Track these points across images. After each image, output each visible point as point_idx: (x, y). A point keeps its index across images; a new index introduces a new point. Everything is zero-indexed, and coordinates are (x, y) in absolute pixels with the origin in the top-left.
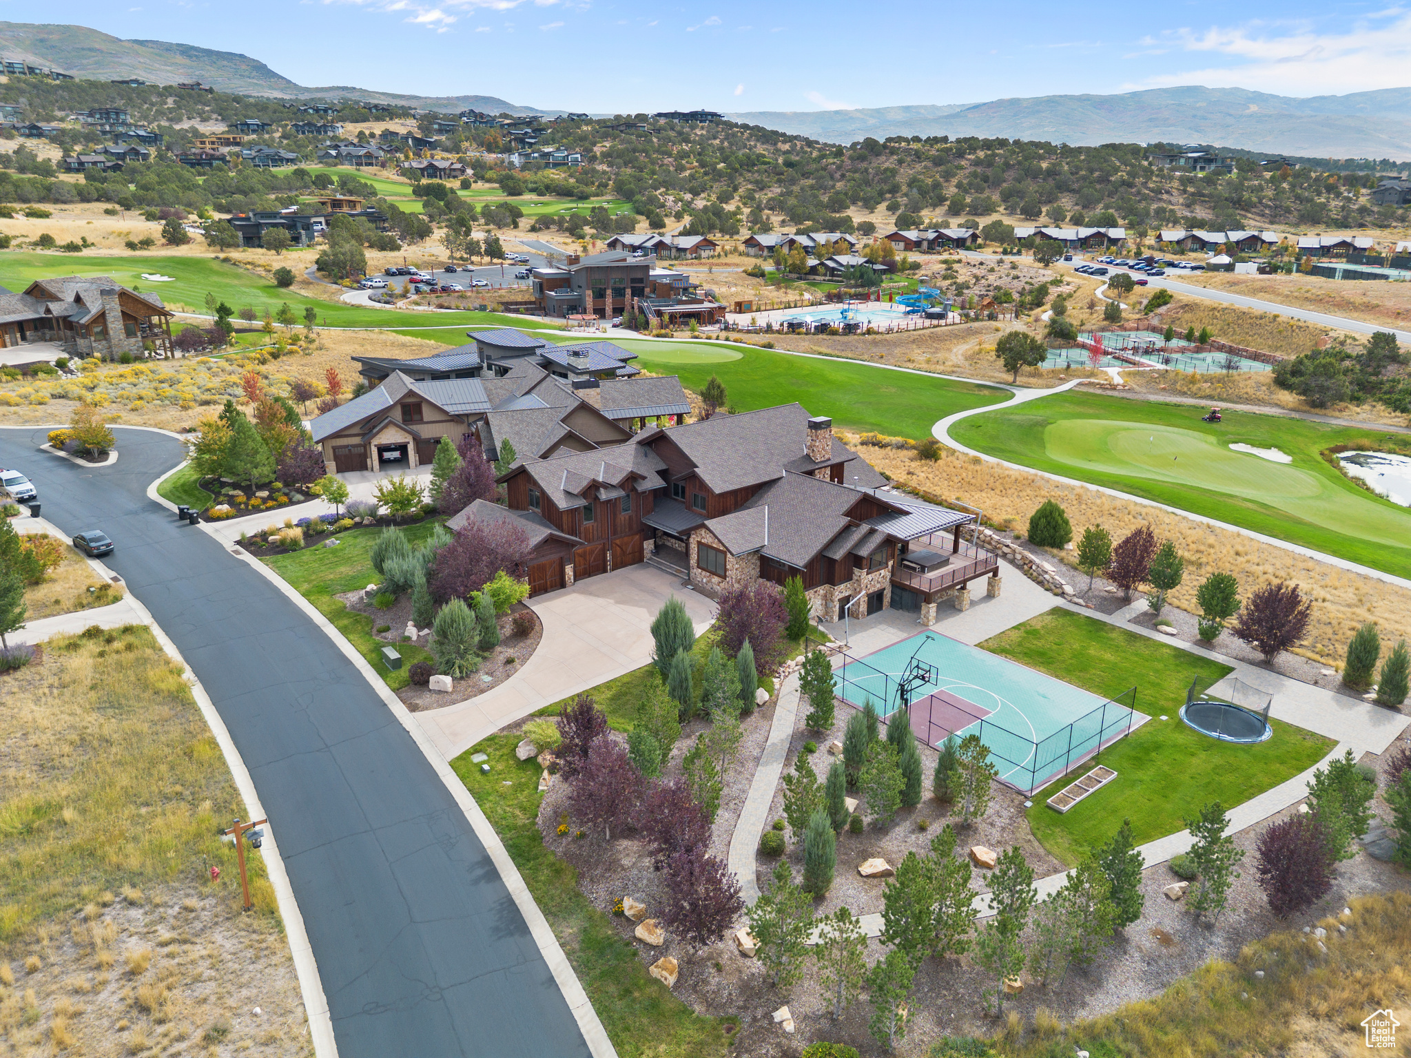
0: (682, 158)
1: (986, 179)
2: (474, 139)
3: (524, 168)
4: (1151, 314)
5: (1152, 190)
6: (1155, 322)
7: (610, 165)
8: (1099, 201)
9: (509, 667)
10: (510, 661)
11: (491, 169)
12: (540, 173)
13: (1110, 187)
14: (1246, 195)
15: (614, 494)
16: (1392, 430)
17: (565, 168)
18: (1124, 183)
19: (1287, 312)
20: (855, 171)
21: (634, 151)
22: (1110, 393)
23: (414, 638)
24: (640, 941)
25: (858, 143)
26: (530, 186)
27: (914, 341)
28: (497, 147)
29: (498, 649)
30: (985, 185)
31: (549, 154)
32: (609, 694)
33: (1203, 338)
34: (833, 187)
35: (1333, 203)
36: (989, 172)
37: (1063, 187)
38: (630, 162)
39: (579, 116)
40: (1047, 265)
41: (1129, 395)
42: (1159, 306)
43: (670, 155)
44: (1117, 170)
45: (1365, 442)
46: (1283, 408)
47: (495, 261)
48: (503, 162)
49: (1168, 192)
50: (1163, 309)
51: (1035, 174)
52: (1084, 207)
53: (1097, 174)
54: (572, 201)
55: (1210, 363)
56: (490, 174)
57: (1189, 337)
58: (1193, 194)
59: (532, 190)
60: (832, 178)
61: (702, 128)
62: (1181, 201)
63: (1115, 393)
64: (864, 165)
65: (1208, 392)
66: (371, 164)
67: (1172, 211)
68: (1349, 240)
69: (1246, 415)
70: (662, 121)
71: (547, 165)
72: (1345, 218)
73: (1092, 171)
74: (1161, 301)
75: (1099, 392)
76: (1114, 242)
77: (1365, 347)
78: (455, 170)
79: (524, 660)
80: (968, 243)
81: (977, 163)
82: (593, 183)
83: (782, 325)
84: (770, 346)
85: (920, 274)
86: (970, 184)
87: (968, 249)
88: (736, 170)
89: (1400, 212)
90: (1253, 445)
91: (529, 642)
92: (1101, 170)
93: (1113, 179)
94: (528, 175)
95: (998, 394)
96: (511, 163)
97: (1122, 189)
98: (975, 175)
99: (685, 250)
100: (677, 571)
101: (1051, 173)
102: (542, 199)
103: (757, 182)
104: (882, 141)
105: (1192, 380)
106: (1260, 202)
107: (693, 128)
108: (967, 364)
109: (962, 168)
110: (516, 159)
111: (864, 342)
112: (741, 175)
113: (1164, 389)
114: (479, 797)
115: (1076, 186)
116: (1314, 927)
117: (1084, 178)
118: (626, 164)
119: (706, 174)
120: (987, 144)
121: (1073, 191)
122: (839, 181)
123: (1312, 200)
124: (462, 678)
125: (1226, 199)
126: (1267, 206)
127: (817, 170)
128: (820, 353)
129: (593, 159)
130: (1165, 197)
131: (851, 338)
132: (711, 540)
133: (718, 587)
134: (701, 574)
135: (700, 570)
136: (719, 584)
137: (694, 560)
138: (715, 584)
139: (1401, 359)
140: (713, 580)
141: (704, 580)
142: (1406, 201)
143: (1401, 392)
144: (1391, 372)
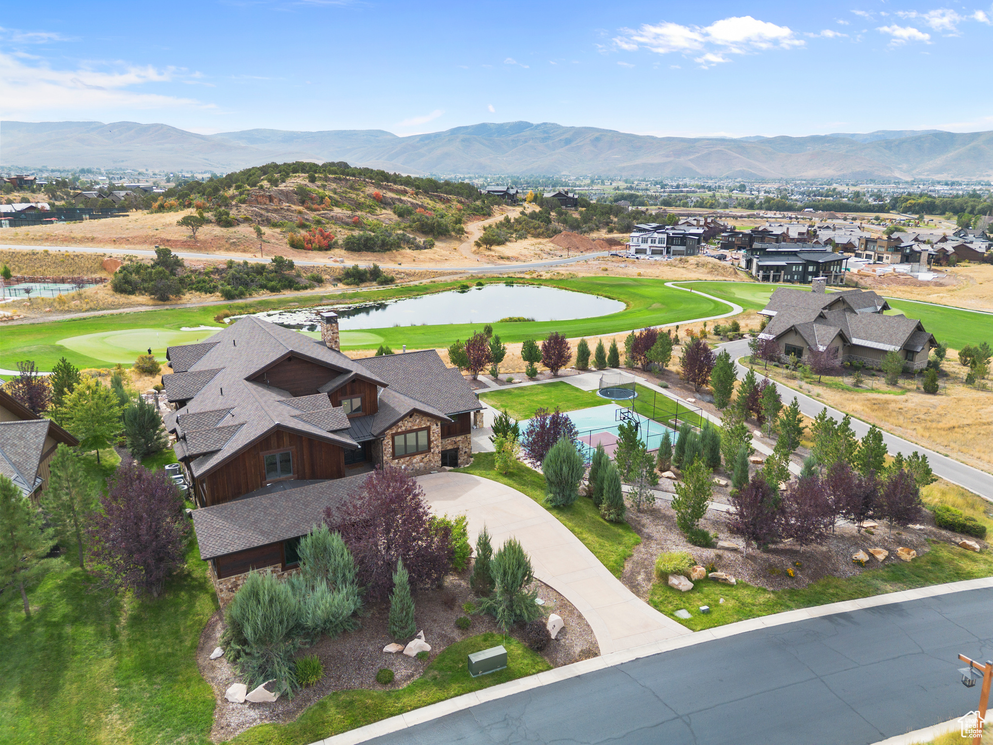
16: (215, 303)
22: (10, 323)
23: (428, 647)
46: (148, 305)
63: (15, 323)
65: (86, 306)
77: (152, 259)
105: (62, 302)
113: (50, 311)
132: (410, 424)
133: (421, 464)
134: (398, 463)
135: (397, 461)
136: (421, 461)
137: (388, 455)
138: (416, 463)
139: (178, 263)
140: (414, 461)
141: (403, 467)
143: (198, 282)
144: (181, 272)
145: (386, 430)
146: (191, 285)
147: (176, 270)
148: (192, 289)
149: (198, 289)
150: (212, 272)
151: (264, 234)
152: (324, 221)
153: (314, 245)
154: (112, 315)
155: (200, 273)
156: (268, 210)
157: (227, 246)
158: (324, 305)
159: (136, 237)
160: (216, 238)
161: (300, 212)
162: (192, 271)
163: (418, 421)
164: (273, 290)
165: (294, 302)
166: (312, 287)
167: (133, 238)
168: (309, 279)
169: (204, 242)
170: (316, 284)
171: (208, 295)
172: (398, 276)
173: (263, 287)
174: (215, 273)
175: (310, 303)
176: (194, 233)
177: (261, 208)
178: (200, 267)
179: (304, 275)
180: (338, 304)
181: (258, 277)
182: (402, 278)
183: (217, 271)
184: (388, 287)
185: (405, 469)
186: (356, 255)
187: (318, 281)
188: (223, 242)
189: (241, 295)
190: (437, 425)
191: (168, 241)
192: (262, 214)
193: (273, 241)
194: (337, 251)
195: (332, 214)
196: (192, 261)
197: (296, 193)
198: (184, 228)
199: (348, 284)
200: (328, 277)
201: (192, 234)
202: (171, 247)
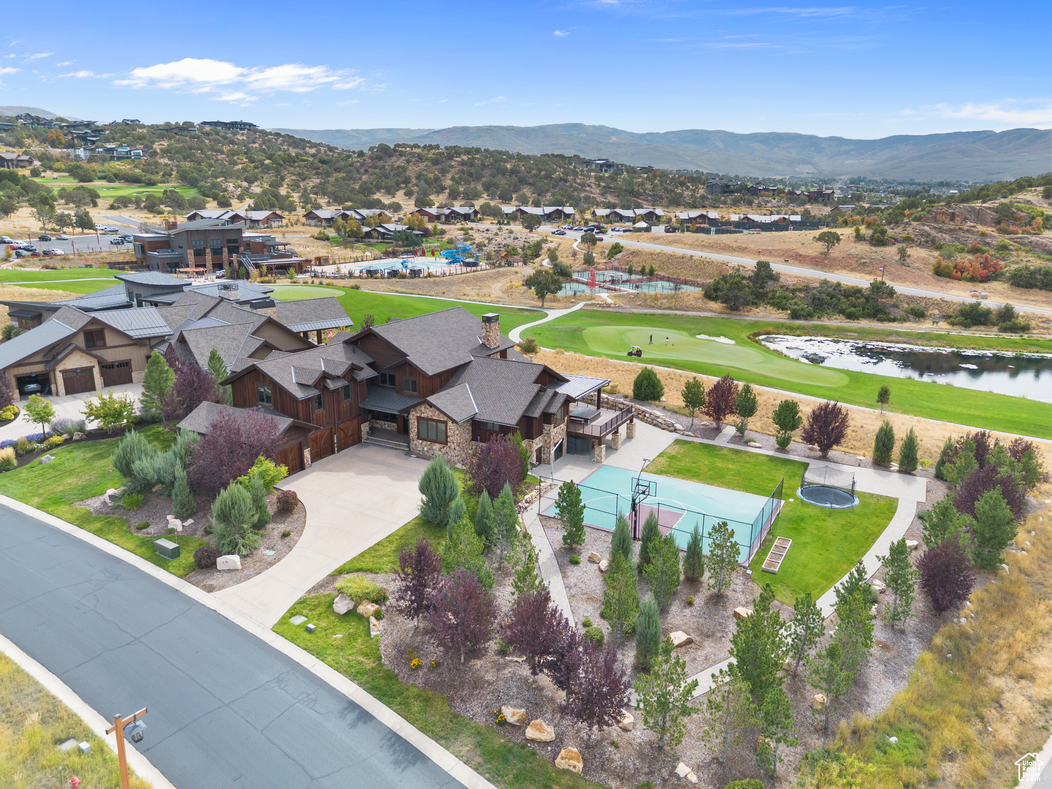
0: (233, 155)
1: (471, 175)
2: (36, 137)
3: (90, 160)
4: (613, 259)
5: (579, 184)
6: (616, 264)
7: (171, 159)
8: (547, 191)
9: (287, 539)
10: (285, 535)
11: (58, 161)
12: (106, 165)
13: (553, 181)
14: (636, 188)
15: (340, 384)
16: (781, 320)
17: (129, 160)
18: (561, 179)
19: (697, 254)
20: (375, 168)
21: (191, 148)
22: (608, 309)
23: (180, 529)
24: (533, 741)
25: (375, 147)
26: (99, 174)
27: (463, 282)
28: (61, 143)
30: (471, 179)
31: (112, 150)
32: (393, 547)
33: (651, 272)
34: (360, 179)
35: (686, 193)
36: (472, 170)
37: (523, 182)
38: (188, 157)
39: (132, 121)
40: (531, 231)
41: (620, 310)
42: (616, 253)
43: (222, 153)
44: (555, 171)
45: (770, 329)
46: (715, 312)
47: (86, 231)
48: (68, 155)
49: (589, 186)
50: (619, 256)
51: (503, 172)
52: (539, 195)
53: (543, 173)
54: (140, 187)
55: (661, 288)
56: (57, 165)
57: (642, 272)
58: (604, 187)
59: (101, 178)
60: (358, 172)
61: (243, 135)
62: (598, 191)
64: (381, 163)
65: (667, 305)
67: (593, 197)
68: (705, 213)
69: (695, 317)
70: (207, 128)
71: (112, 158)
72: (694, 202)
73: (540, 171)
74: (617, 250)
75: (600, 309)
76: (568, 216)
77: (752, 271)
78: (22, 161)
79: (300, 532)
80: (472, 217)
81: (463, 163)
82: (157, 173)
83: (361, 272)
84: (357, 287)
85: (446, 237)
86: (460, 178)
87: (473, 221)
88: (281, 165)
89: (723, 198)
90: (709, 335)
91: (295, 516)
92: (546, 170)
93: (554, 176)
94: (95, 166)
95: (536, 314)
96: (77, 157)
97: (561, 183)
98: (462, 172)
99: (258, 221)
100: (396, 445)
101: (514, 172)
102: (112, 185)
103: (299, 174)
104: (392, 147)
105: (656, 298)
106: (645, 192)
107: (235, 134)
108: (505, 295)
109: (453, 167)
110: (81, 152)
111: (428, 283)
112: (285, 169)
113: (640, 305)
114: (319, 654)
115: (531, 181)
116: (958, 618)
117: (535, 176)
118: (185, 159)
119: (256, 167)
120: (468, 151)
121: (529, 184)
122: (364, 174)
123: (674, 191)
125: (625, 190)
126: (649, 195)
127: (345, 166)
128: (397, 292)
129: (154, 154)
130: (588, 188)
131: (417, 280)
132: (428, 413)
134: (421, 444)
135: (420, 441)
136: (440, 450)
137: (414, 434)
138: (436, 450)
139: (774, 277)
140: (434, 447)
141: (425, 449)
142: (725, 192)
143: (779, 298)
144: (770, 286)
145: (408, 410)
146: (770, 299)
147: (767, 283)
148: (768, 303)
149: (773, 305)
150: (800, 290)
151: (909, 256)
152: (1013, 245)
153: (965, 274)
154: (676, 315)
155: (788, 289)
156: (940, 230)
157: (855, 266)
158: (891, 342)
159: (779, 250)
160: (850, 256)
161: (983, 235)
162: (782, 287)
163: (437, 412)
164: (851, 316)
165: (855, 332)
166: (904, 320)
167: (776, 251)
168: (905, 311)
169: (835, 259)
170: (911, 317)
171: (781, 311)
172: (1042, 325)
173: (842, 312)
174: (804, 291)
175: (872, 336)
176: (828, 250)
177: (934, 228)
178: (790, 282)
179: (906, 306)
180: (905, 343)
181: (843, 300)
182: (1044, 328)
183: (806, 289)
184: (1006, 335)
185: (427, 452)
186: (1019, 291)
187: (919, 315)
188: (853, 261)
189: (809, 316)
190: (452, 423)
191: (800, 255)
192: (929, 235)
193: (917, 265)
194: (995, 285)
195: (1034, 238)
196: (790, 277)
197: (996, 212)
198: (820, 244)
199: (953, 324)
200: (936, 312)
201: (826, 250)
202: (800, 261)
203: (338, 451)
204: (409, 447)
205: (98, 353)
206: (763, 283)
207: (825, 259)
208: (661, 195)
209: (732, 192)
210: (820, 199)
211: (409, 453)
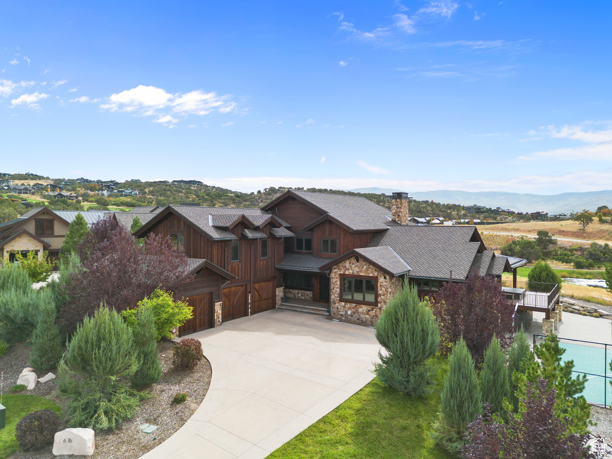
0: (188, 193)
2: (83, 187)
3: (109, 196)
7: (153, 195)
9: (179, 407)
10: (178, 400)
11: (92, 197)
12: (117, 199)
14: (422, 210)
15: (258, 235)
16: (570, 269)
17: (131, 196)
20: (267, 199)
21: (165, 190)
23: (31, 386)
25: (267, 189)
26: (112, 203)
28: (96, 189)
29: (158, 387)
31: (122, 191)
34: (258, 205)
35: (453, 213)
38: (163, 195)
39: (136, 180)
43: (182, 193)
45: (566, 274)
48: (98, 194)
56: (91, 199)
59: (113, 205)
60: (257, 202)
61: (194, 187)
64: (271, 197)
66: (27, 193)
70: (176, 183)
71: (122, 195)
77: (535, 238)
78: (72, 196)
82: (145, 202)
88: (214, 198)
89: (477, 216)
91: (196, 375)
94: (111, 199)
96: (103, 195)
100: (314, 310)
102: (119, 208)
103: (224, 203)
104: (277, 188)
106: (428, 212)
107: (190, 186)
110: (105, 193)
112: (216, 200)
118: (161, 195)
119: (200, 200)
122: (260, 203)
123: (446, 211)
124: (110, 431)
127: (250, 198)
129: (145, 193)
132: (357, 269)
133: (367, 316)
134: (344, 307)
135: (343, 303)
136: (368, 312)
137: (336, 295)
138: (363, 313)
139: (553, 243)
140: (360, 310)
141: (349, 313)
142: (478, 212)
143: (561, 255)
144: (551, 247)
145: (329, 267)
146: (554, 256)
147: (548, 245)
148: (554, 259)
149: (557, 259)
150: (576, 250)
155: (566, 249)
157: (608, 237)
160: (602, 231)
162: (561, 248)
163: (365, 267)
169: (591, 233)
171: (566, 264)
174: (579, 250)
176: (584, 227)
178: (567, 245)
185: (352, 316)
189: (590, 266)
190: (385, 278)
191: (563, 231)
196: (565, 242)
198: (577, 223)
201: (582, 228)
202: (564, 235)
203: (252, 313)
204: (329, 311)
205: (46, 240)
206: (545, 245)
207: (584, 233)
208: (438, 214)
209: (482, 212)
210: (540, 218)
211: (330, 317)
